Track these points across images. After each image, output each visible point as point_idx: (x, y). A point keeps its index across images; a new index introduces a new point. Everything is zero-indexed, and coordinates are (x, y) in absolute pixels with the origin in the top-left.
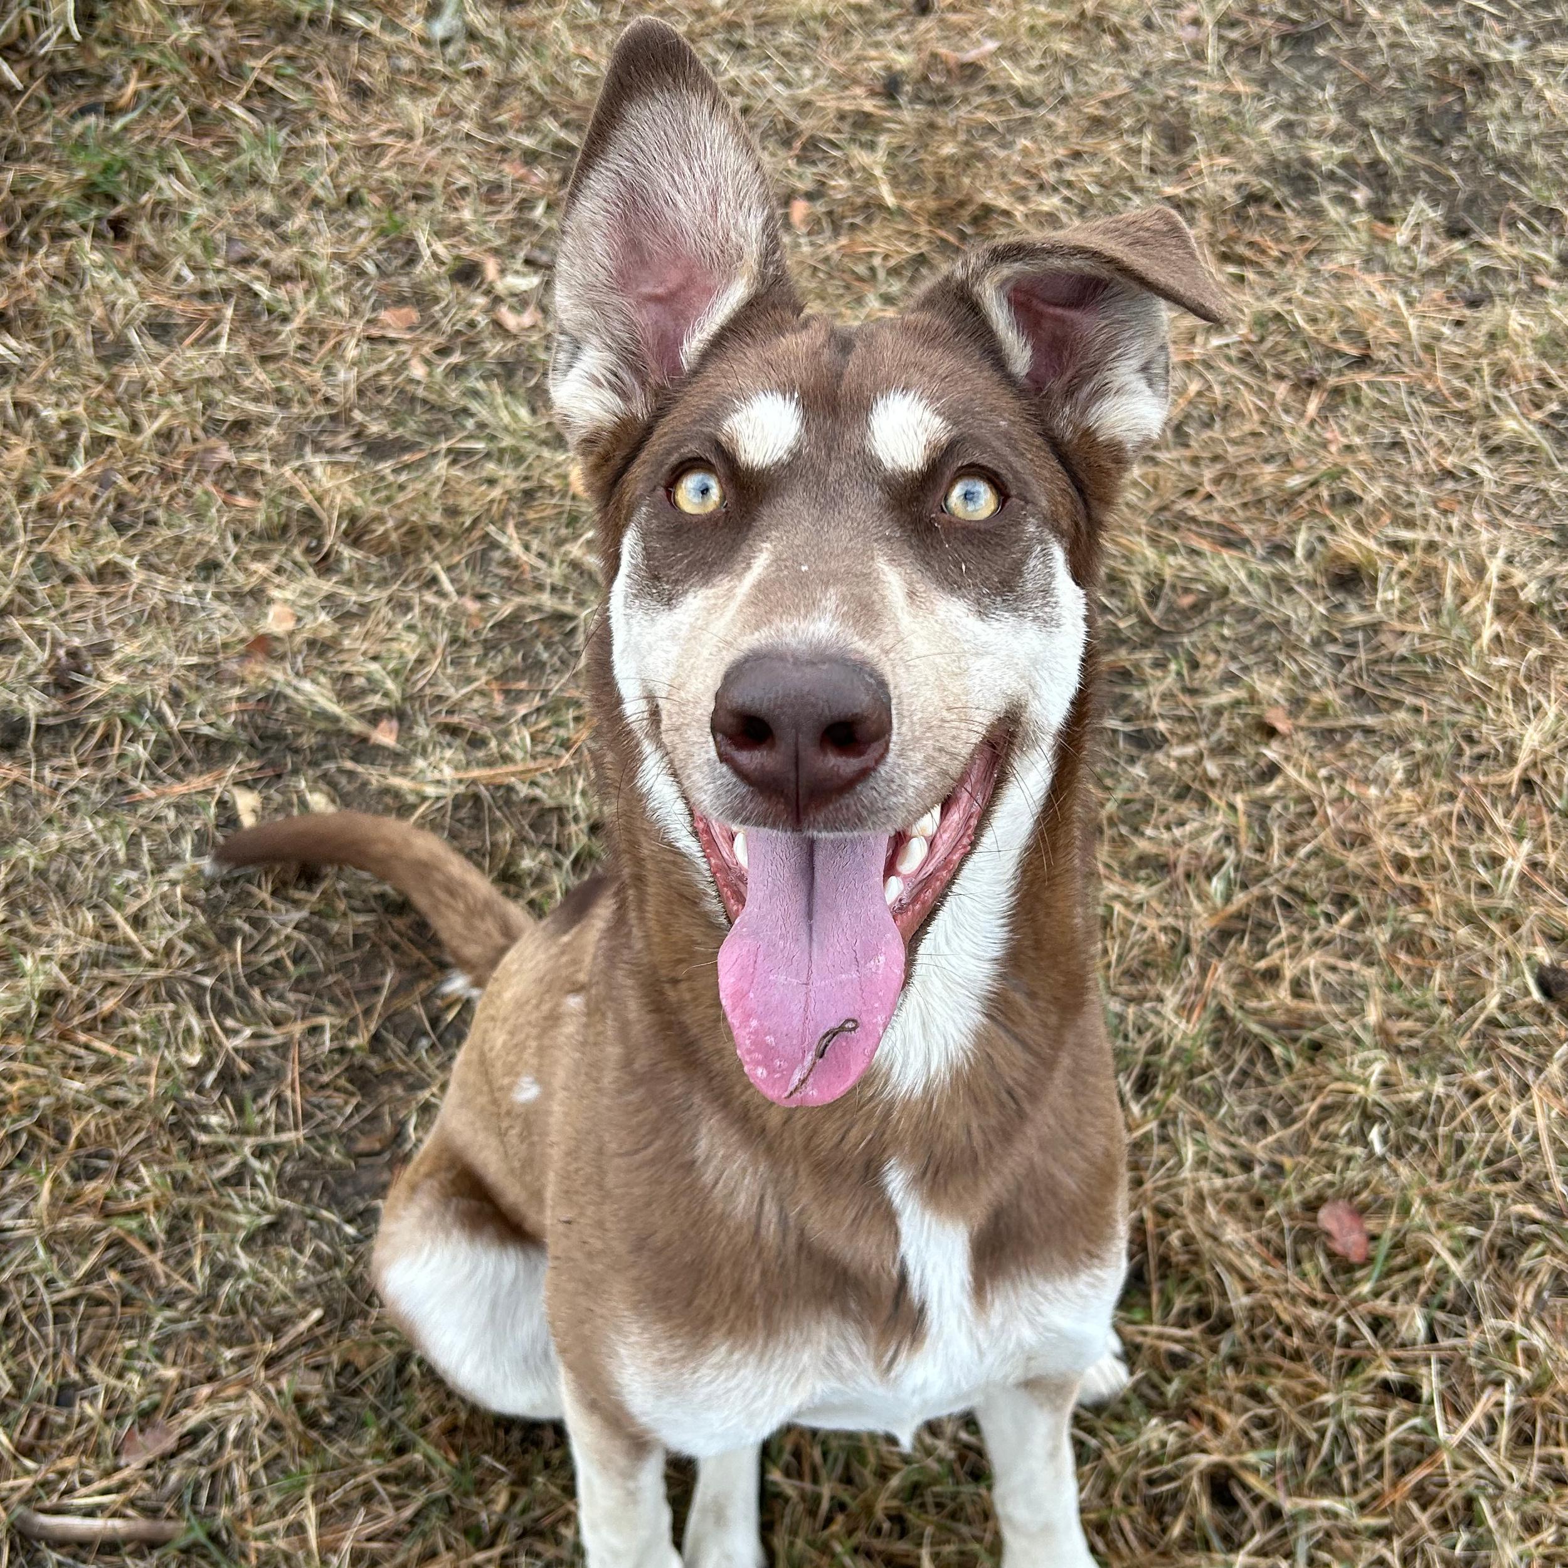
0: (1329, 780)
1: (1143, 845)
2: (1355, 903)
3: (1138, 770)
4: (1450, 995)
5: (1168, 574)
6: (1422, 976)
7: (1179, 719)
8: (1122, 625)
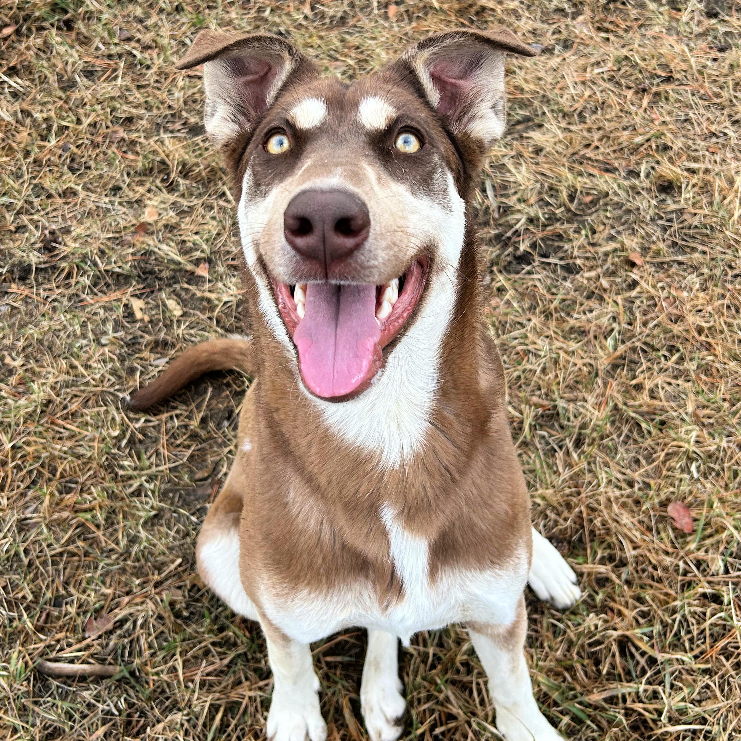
0: (663, 288)
1: (572, 322)
2: (678, 351)
3: (568, 284)
4: (728, 397)
5: (578, 186)
6: (713, 387)
7: (587, 258)
8: (557, 212)
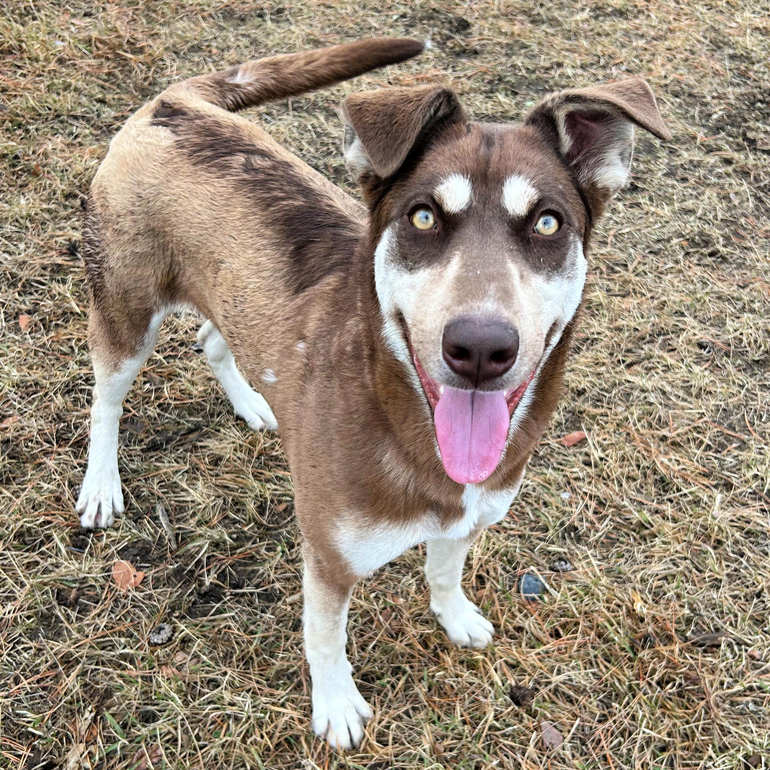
0: (377, 598)
1: (278, 664)
2: (404, 672)
3: (268, 616)
4: (467, 717)
5: (268, 495)
6: (450, 710)
7: (288, 579)
8: (246, 529)
